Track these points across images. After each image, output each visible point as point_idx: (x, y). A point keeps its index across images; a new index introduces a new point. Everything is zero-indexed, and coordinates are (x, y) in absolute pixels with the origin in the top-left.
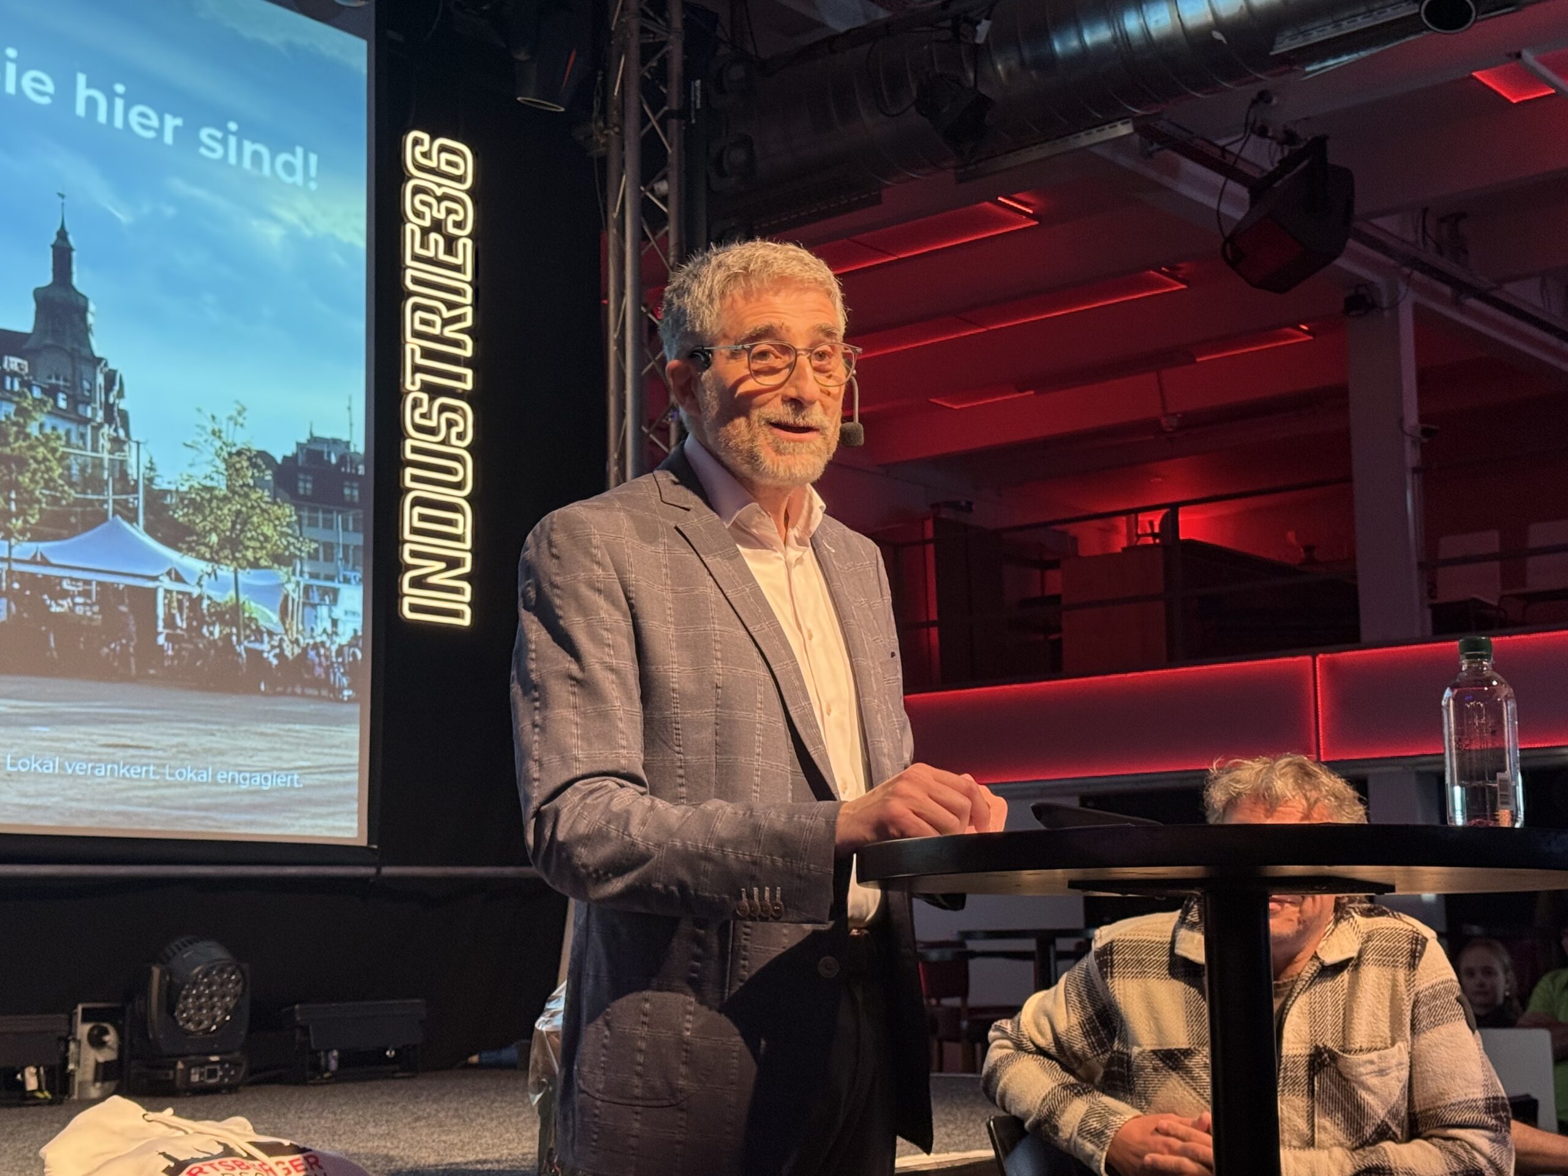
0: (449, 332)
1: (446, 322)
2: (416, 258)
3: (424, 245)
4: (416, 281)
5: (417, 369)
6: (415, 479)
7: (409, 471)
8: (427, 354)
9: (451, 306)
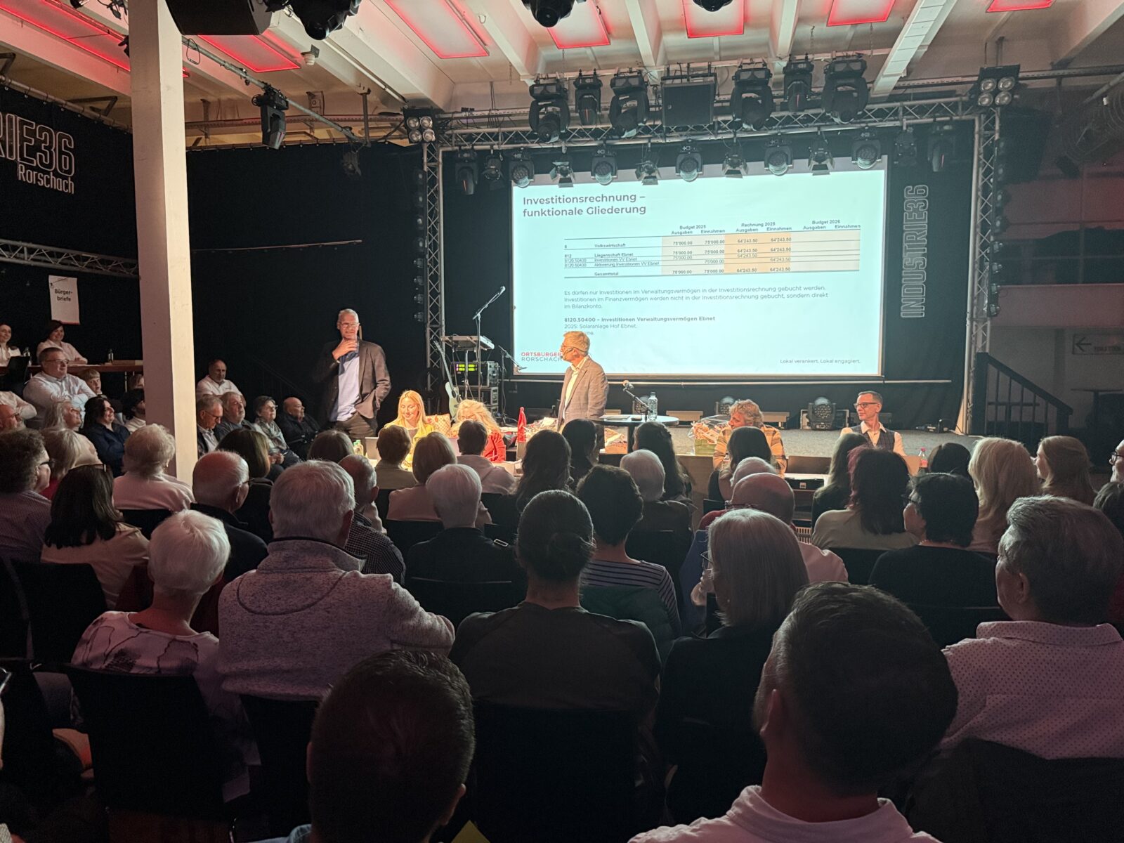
0: (918, 239)
1: (917, 236)
2: (907, 221)
3: (910, 216)
4: (906, 227)
5: (907, 251)
6: (905, 281)
7: (903, 279)
8: (909, 246)
9: (919, 231)
